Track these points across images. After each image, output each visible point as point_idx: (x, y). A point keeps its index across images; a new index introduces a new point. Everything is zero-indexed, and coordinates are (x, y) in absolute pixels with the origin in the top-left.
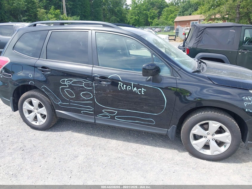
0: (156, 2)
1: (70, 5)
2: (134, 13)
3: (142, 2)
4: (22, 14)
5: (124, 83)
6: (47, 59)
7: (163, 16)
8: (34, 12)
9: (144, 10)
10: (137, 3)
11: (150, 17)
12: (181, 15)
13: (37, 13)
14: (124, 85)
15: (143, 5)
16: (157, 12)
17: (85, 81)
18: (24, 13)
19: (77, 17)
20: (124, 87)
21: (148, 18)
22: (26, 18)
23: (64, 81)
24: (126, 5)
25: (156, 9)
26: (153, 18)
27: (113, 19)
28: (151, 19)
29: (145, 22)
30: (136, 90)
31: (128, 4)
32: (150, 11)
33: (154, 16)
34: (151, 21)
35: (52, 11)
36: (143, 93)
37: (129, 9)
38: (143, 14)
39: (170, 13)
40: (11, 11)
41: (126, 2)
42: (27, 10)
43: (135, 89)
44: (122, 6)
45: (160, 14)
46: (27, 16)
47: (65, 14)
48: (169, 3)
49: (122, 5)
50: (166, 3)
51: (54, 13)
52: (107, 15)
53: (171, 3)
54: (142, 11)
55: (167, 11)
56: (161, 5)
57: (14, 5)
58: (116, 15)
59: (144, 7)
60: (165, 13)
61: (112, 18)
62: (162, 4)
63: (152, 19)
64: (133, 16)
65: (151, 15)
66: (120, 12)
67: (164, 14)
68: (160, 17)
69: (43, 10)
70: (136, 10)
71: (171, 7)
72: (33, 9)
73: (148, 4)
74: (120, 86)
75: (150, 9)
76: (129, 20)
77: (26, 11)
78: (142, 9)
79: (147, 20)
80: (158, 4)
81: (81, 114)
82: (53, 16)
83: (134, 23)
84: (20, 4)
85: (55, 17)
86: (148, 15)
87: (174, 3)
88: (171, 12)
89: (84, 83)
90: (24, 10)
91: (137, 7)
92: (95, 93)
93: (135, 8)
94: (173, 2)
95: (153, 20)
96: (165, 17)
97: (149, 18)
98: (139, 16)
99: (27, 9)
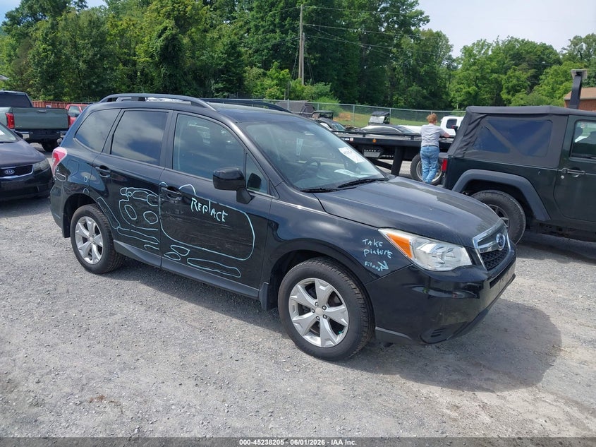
0: (528, 53)
1: (315, 59)
2: (466, 78)
3: (490, 53)
4: (214, 76)
5: (199, 200)
6: (111, 154)
7: (544, 87)
8: (238, 74)
9: (493, 71)
10: (475, 55)
11: (507, 88)
12: (592, 84)
13: (244, 75)
14: (199, 204)
15: (491, 59)
16: (525, 76)
17: (150, 193)
18: (217, 75)
19: (325, 85)
20: (199, 206)
21: (501, 89)
22: (220, 85)
23: (124, 192)
24: (450, 58)
25: (526, 70)
26: (514, 90)
27: (412, 90)
28: (508, 93)
29: (492, 99)
30: (215, 213)
31: (454, 57)
32: (508, 73)
33: (518, 85)
34: (510, 97)
35: (274, 71)
36: (223, 220)
37: (455, 68)
38: (490, 82)
39: (563, 79)
40: (194, 72)
41: (450, 53)
42: (226, 70)
43: (213, 211)
44: (440, 63)
45: (535, 80)
46: (224, 80)
47: (301, 79)
48: (564, 55)
49: (440, 60)
50: (556, 54)
51: (277, 77)
52: (401, 81)
53: (570, 54)
54: (488, 73)
55: (556, 74)
56: (542, 59)
57: (202, 58)
58: (421, 81)
59: (494, 64)
60: (550, 80)
61: (410, 89)
62: (545, 57)
63: (511, 93)
64: (462, 86)
65: (510, 84)
66: (433, 76)
67: (546, 82)
68: (536, 87)
69: (256, 70)
70: (470, 72)
71: (566, 65)
72: (235, 67)
73: (506, 58)
74: (194, 205)
75: (510, 68)
76: (452, 94)
77: (222, 72)
78: (488, 68)
79: (499, 95)
80: (534, 57)
81: (144, 249)
82: (275, 82)
83: (464, 100)
84: (213, 57)
85: (277, 85)
86: (503, 82)
87: (577, 55)
88: (565, 76)
89: (148, 195)
90: (219, 69)
91: (474, 64)
92: (161, 215)
93: (471, 66)
94: (575, 54)
95: (513, 95)
96: (546, 88)
97: (505, 91)
98: (477, 86)
99: (225, 66)
